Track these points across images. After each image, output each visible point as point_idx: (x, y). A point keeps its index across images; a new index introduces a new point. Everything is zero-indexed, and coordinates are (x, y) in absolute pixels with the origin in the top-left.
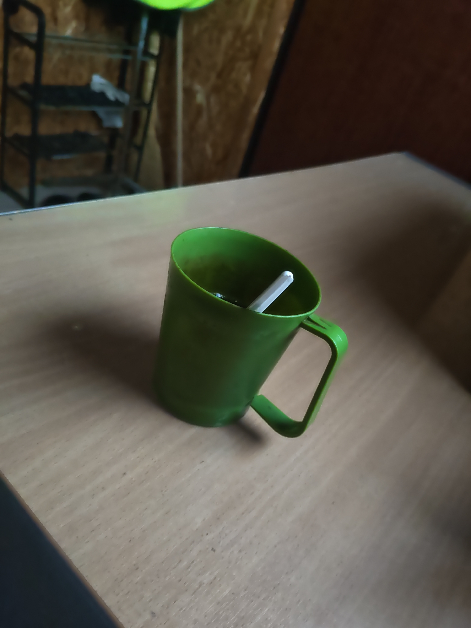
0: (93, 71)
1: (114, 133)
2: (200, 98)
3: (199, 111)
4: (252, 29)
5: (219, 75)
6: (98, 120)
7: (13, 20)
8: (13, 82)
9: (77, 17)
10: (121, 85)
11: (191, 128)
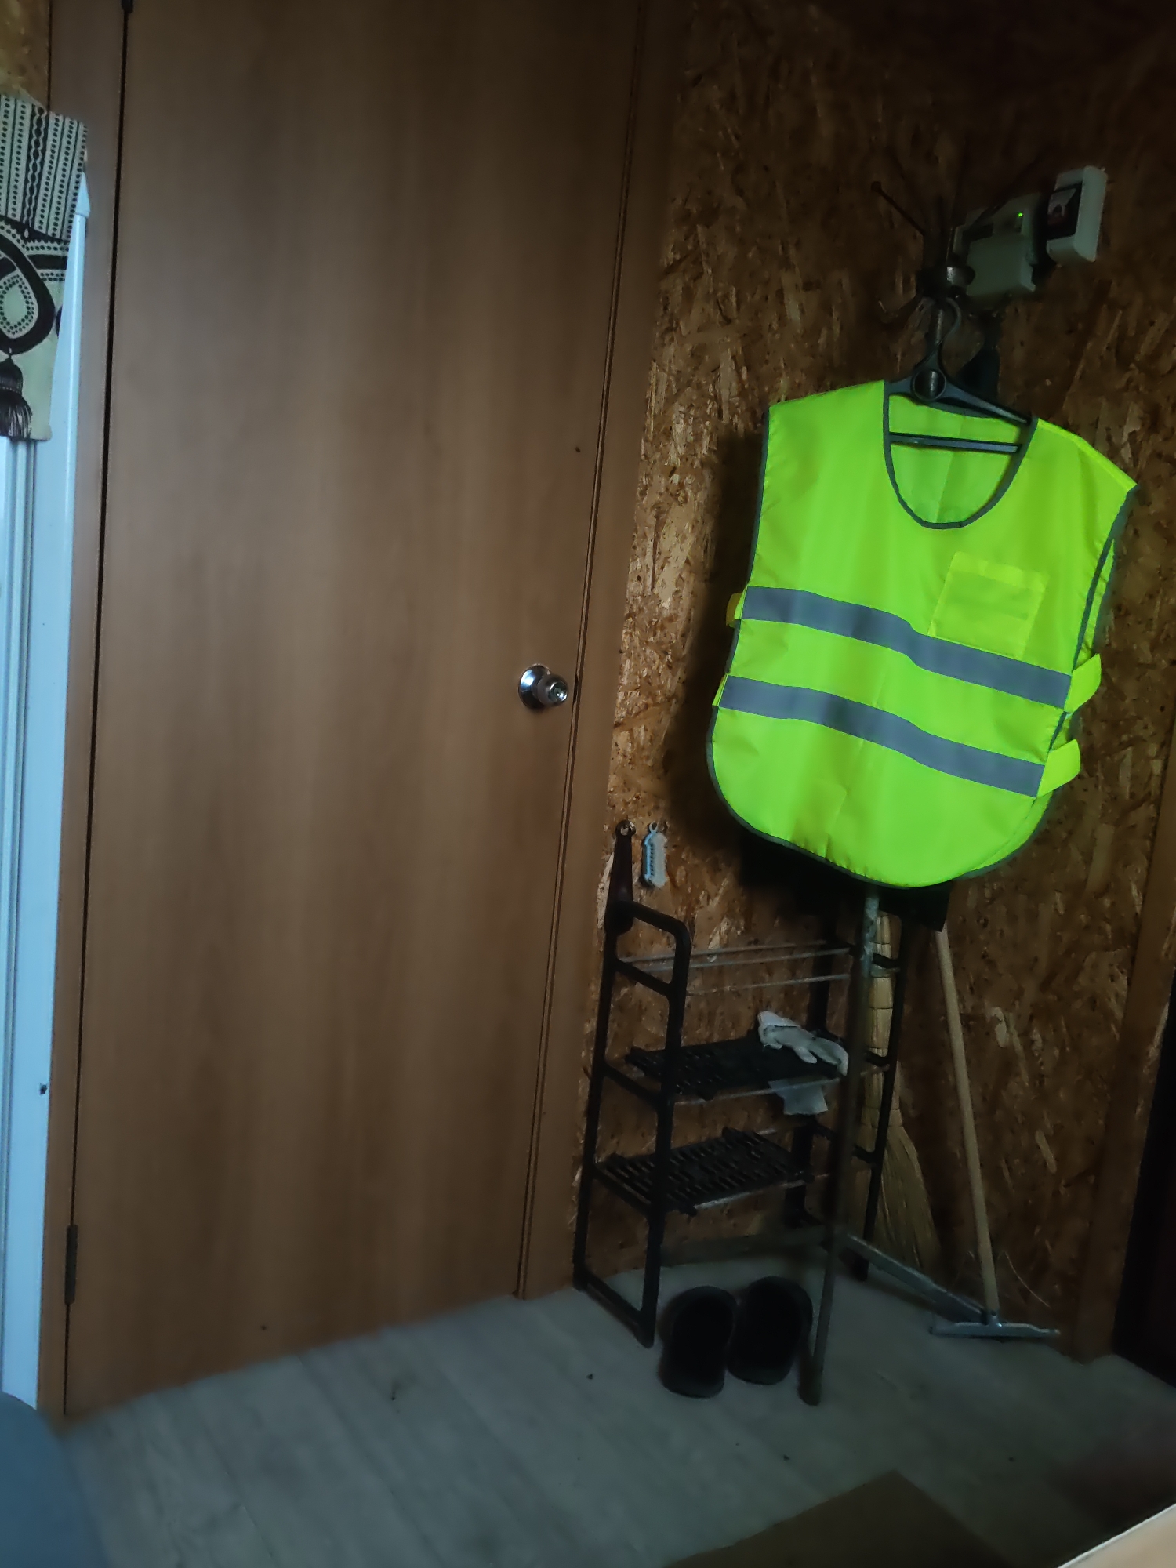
0: (761, 1005)
1: (808, 1125)
2: (1003, 1035)
3: (1007, 1063)
4: (1112, 886)
5: (1045, 985)
6: (775, 1104)
7: (621, 941)
8: (614, 1053)
9: (729, 913)
10: (816, 1025)
11: (989, 1103)
